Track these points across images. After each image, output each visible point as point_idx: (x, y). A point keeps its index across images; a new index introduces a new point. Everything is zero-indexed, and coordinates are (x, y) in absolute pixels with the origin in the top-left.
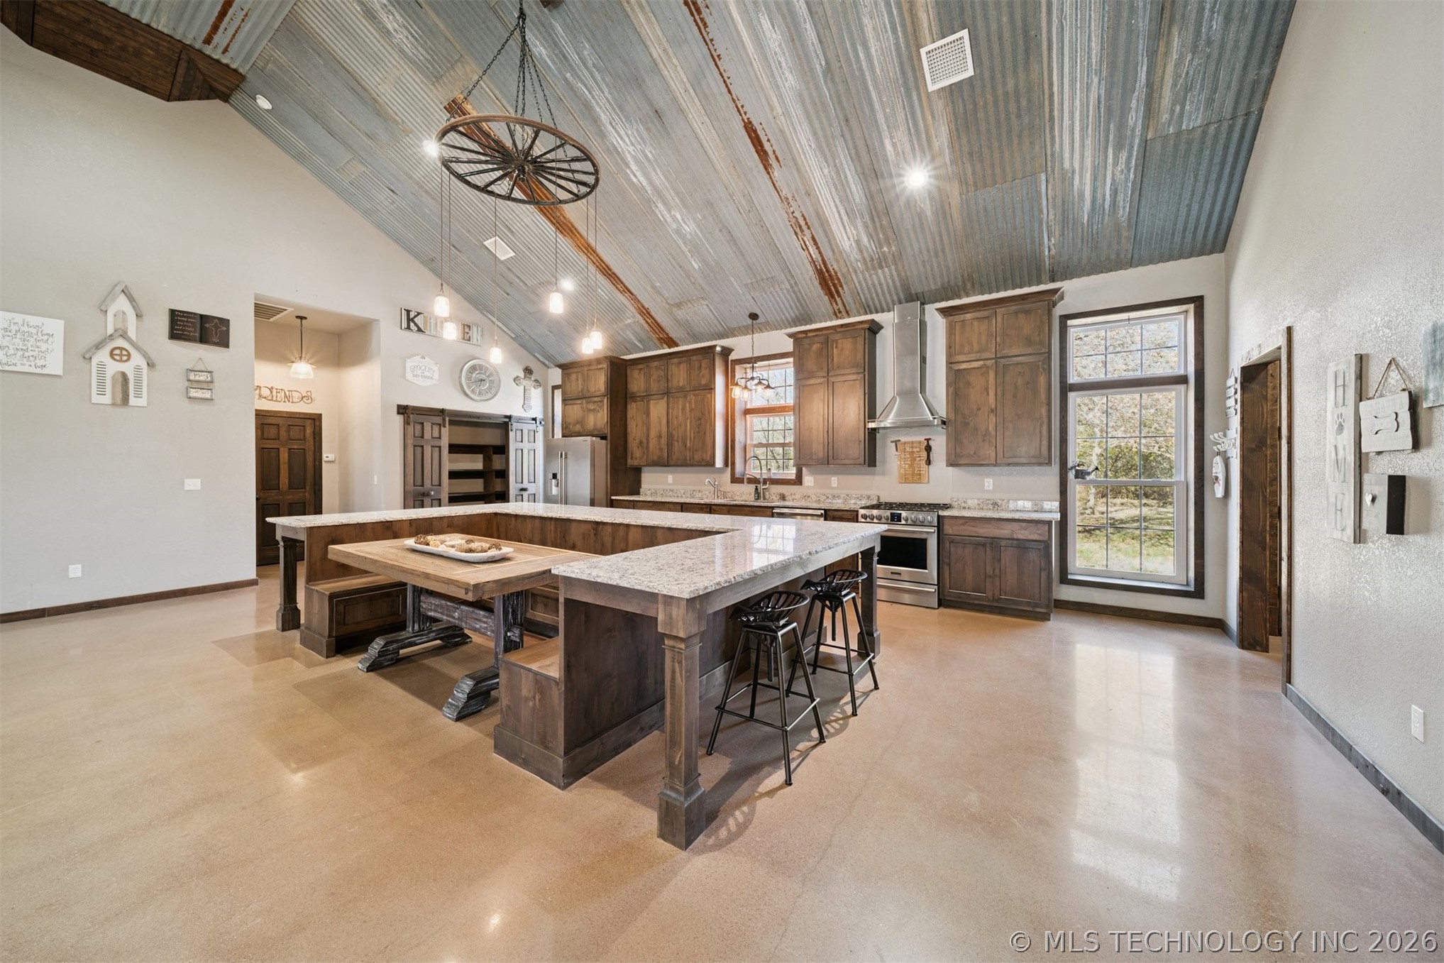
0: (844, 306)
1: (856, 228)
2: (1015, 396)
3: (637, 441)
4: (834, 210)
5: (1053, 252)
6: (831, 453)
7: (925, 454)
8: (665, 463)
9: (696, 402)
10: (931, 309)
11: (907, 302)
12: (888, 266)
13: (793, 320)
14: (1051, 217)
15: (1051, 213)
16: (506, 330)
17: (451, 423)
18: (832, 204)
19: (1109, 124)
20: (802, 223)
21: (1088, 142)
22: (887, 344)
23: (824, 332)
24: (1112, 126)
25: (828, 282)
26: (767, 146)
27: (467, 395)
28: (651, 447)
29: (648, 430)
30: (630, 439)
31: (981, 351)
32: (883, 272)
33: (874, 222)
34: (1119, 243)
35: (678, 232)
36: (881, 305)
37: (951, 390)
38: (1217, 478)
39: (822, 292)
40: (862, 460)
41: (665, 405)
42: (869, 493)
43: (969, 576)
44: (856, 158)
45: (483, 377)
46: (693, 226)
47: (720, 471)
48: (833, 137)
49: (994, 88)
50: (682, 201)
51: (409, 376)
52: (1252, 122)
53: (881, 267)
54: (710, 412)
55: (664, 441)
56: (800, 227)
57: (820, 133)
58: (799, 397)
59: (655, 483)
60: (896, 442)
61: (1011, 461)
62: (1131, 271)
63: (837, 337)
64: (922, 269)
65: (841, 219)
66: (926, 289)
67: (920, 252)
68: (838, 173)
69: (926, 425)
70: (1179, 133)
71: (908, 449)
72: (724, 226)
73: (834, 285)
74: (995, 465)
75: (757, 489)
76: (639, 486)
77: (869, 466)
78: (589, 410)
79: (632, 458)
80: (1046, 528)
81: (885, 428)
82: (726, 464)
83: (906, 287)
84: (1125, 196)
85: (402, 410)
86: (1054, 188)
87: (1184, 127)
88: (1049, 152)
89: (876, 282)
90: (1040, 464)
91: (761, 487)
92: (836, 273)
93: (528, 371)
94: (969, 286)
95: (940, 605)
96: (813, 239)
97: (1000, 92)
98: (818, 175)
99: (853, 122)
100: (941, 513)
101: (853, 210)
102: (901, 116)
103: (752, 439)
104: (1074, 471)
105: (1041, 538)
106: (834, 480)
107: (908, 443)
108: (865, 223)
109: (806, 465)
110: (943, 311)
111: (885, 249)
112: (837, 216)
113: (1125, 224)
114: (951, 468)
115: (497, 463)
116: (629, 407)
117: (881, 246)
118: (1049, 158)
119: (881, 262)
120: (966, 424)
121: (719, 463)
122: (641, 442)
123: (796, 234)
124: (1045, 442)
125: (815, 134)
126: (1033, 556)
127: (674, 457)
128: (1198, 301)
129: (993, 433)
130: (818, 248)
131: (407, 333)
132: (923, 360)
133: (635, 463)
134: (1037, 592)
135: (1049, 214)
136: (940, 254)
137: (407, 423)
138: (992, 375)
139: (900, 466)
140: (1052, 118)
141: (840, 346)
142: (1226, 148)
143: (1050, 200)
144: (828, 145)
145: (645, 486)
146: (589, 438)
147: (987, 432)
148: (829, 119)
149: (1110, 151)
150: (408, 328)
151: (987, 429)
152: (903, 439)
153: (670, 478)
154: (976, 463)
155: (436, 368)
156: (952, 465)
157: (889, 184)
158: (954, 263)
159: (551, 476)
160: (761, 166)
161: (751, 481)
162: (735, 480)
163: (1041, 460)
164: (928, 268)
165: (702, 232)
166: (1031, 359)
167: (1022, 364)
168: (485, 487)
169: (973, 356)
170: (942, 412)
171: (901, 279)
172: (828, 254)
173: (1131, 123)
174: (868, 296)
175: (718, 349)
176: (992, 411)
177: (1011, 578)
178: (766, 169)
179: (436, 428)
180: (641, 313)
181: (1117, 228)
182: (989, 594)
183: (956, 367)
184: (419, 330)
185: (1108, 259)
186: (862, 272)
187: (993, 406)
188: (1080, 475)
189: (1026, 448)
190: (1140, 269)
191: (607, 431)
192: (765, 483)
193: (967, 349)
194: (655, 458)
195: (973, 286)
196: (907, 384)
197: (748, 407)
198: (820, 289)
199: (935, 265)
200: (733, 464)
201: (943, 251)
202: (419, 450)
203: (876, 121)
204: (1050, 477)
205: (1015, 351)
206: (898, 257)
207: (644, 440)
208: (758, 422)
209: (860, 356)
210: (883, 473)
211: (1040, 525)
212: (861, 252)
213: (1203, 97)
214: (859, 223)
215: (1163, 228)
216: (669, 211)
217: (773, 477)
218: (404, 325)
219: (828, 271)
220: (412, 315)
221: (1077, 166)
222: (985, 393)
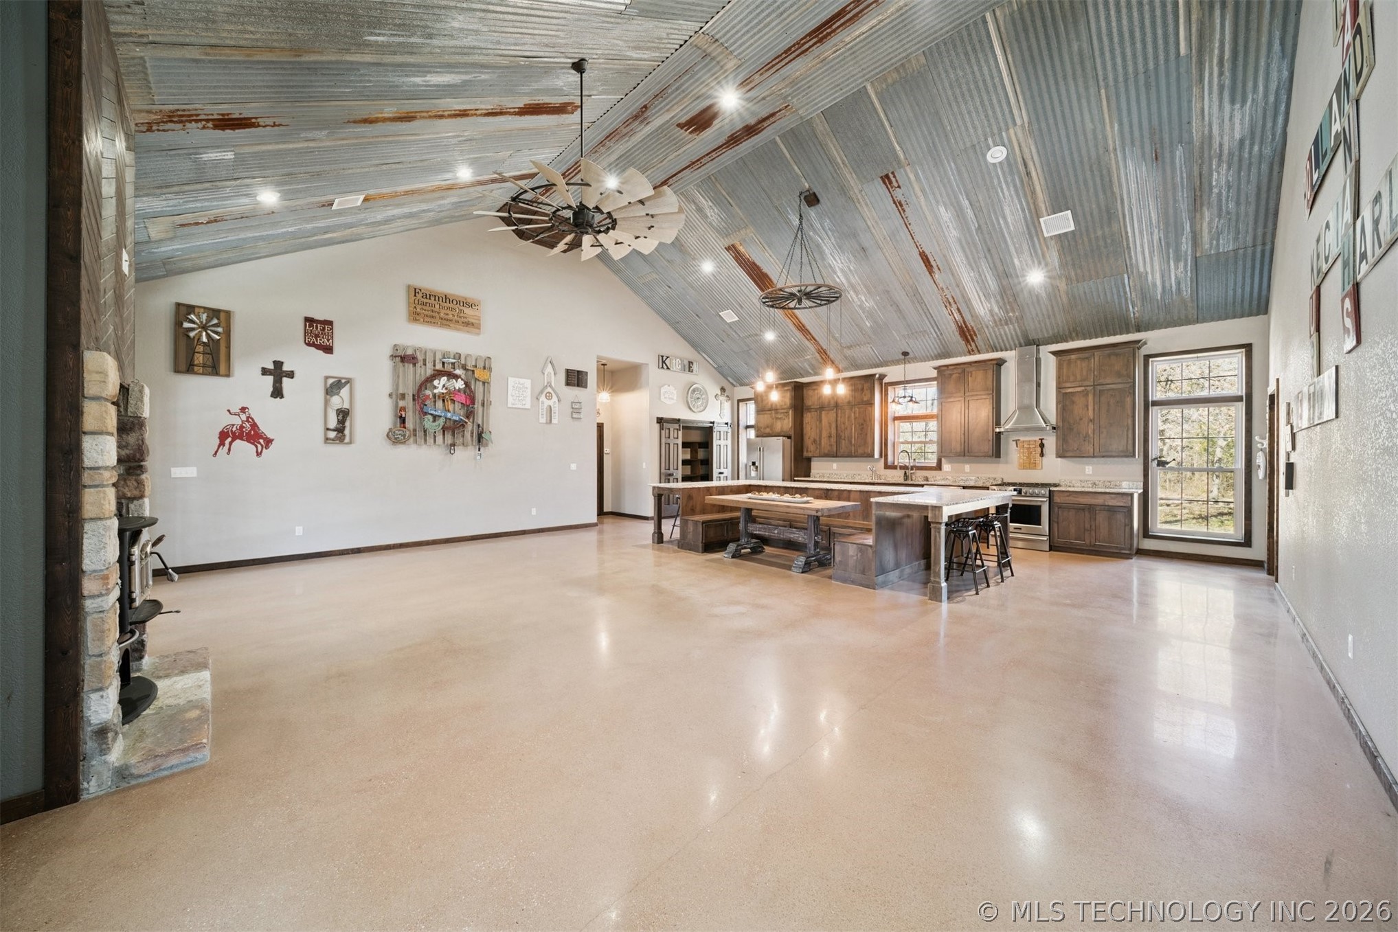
0: (977, 347)
1: (990, 303)
2: (1108, 411)
3: (812, 439)
4: (976, 294)
5: (1137, 315)
6: (966, 449)
7: (1039, 449)
8: (834, 454)
9: (859, 413)
10: (1045, 351)
11: (1026, 345)
12: (1012, 323)
13: (936, 356)
14: (1133, 296)
15: (1133, 294)
16: (711, 362)
17: (684, 428)
18: (974, 291)
19: (1168, 250)
20: (951, 301)
21: (1156, 258)
22: (1010, 375)
23: (962, 366)
24: (1171, 251)
25: (966, 333)
26: (933, 263)
27: (690, 409)
28: (823, 443)
29: (821, 432)
30: (806, 438)
31: (1084, 380)
32: (1009, 327)
33: (1003, 299)
34: (1186, 310)
35: (860, 307)
36: (1005, 345)
37: (1060, 406)
38: (1259, 466)
39: (960, 339)
40: (991, 453)
41: (835, 415)
42: (994, 476)
43: (1073, 530)
44: (994, 268)
45: (699, 396)
46: (872, 303)
47: (877, 460)
48: (979, 258)
49: (1088, 235)
50: (868, 290)
51: (662, 398)
52: (1268, 247)
53: (1007, 324)
54: (870, 420)
55: (833, 440)
56: (950, 303)
57: (970, 257)
58: (941, 410)
59: (820, 468)
60: (1016, 441)
61: (1104, 454)
62: (1198, 326)
63: (971, 369)
64: (1038, 325)
65: (980, 299)
66: (1041, 337)
67: (1037, 315)
68: (980, 275)
69: (1041, 429)
70: (1218, 254)
71: (1026, 446)
72: (895, 303)
73: (970, 335)
74: (1094, 457)
75: (905, 473)
76: (810, 472)
77: (996, 457)
78: (777, 418)
79: (807, 451)
80: (1130, 498)
81: (1007, 431)
82: (881, 456)
83: (1026, 336)
84: (1186, 284)
85: (660, 421)
86: (1134, 281)
87: (1221, 250)
88: (1128, 264)
89: (1003, 333)
90: (1127, 456)
91: (909, 472)
92: (972, 328)
93: (723, 390)
94: (1074, 335)
95: (1050, 550)
96: (958, 309)
97: (1092, 236)
98: (967, 278)
99: (994, 251)
100: (1052, 489)
101: (989, 294)
102: (1025, 248)
103: (899, 438)
104: (1156, 462)
105: (1125, 505)
106: (967, 467)
107: (1026, 441)
108: (997, 302)
109: (944, 457)
110: (1054, 353)
111: (1011, 314)
112: (977, 296)
113: (1189, 300)
114: (1059, 459)
115: (701, 454)
116: (805, 416)
117: (1008, 312)
118: (1129, 266)
119: (1007, 322)
120: (1071, 429)
121: (877, 455)
122: (815, 441)
123: (946, 307)
124: (1130, 442)
125: (967, 257)
126: (1120, 517)
127: (842, 451)
128: (1248, 348)
129: (1092, 435)
130: (961, 314)
131: (663, 370)
132: (1038, 385)
133: (810, 455)
134: (1122, 540)
135: (1131, 294)
136: (1052, 317)
137: (661, 428)
138: (1090, 397)
139: (1020, 457)
140: (1129, 248)
141: (973, 376)
142: (1253, 260)
143: (1132, 288)
144: (975, 262)
145: (813, 471)
146: (781, 438)
147: (1087, 435)
148: (977, 250)
149: (1172, 263)
150: (662, 367)
151: (1087, 433)
152: (1022, 439)
153: (835, 465)
154: (1079, 455)
155: (675, 392)
156: (1060, 457)
157: (1016, 281)
158: (1062, 322)
159: (751, 464)
160: (927, 273)
161: (901, 468)
162: (887, 467)
163: (1128, 454)
164: (1043, 325)
165: (878, 306)
166: (1120, 386)
167: (1113, 389)
168: (692, 471)
169: (1077, 384)
170: (1053, 419)
171: (1022, 331)
172: (968, 317)
173: (1183, 249)
174: (996, 341)
175: (877, 376)
176: (1091, 421)
177: (1103, 532)
178: (930, 273)
179: (676, 431)
180: (819, 352)
181: (1184, 302)
182: (1088, 542)
183: (1064, 391)
184: (668, 368)
185: (1179, 318)
186: (993, 328)
187: (1092, 418)
188: (1162, 464)
189: (1118, 445)
190: (1205, 325)
191: (792, 433)
192: (912, 469)
193: (1072, 378)
194: (826, 452)
195: (1077, 334)
196: (1026, 402)
197: (897, 415)
198: (959, 337)
199: (1048, 324)
200: (886, 456)
201: (1054, 315)
202: (667, 445)
203: (1009, 250)
204: (1136, 466)
205: (1108, 380)
206: (1020, 319)
207: (818, 439)
208: (906, 426)
209: (989, 383)
210: (1007, 462)
211: (1125, 497)
212: (993, 316)
213: (1231, 237)
214: (993, 300)
215: (1218, 302)
216: (857, 296)
217: (917, 465)
218: (661, 366)
219: (966, 327)
220: (664, 358)
221: (1149, 270)
222: (1086, 409)
